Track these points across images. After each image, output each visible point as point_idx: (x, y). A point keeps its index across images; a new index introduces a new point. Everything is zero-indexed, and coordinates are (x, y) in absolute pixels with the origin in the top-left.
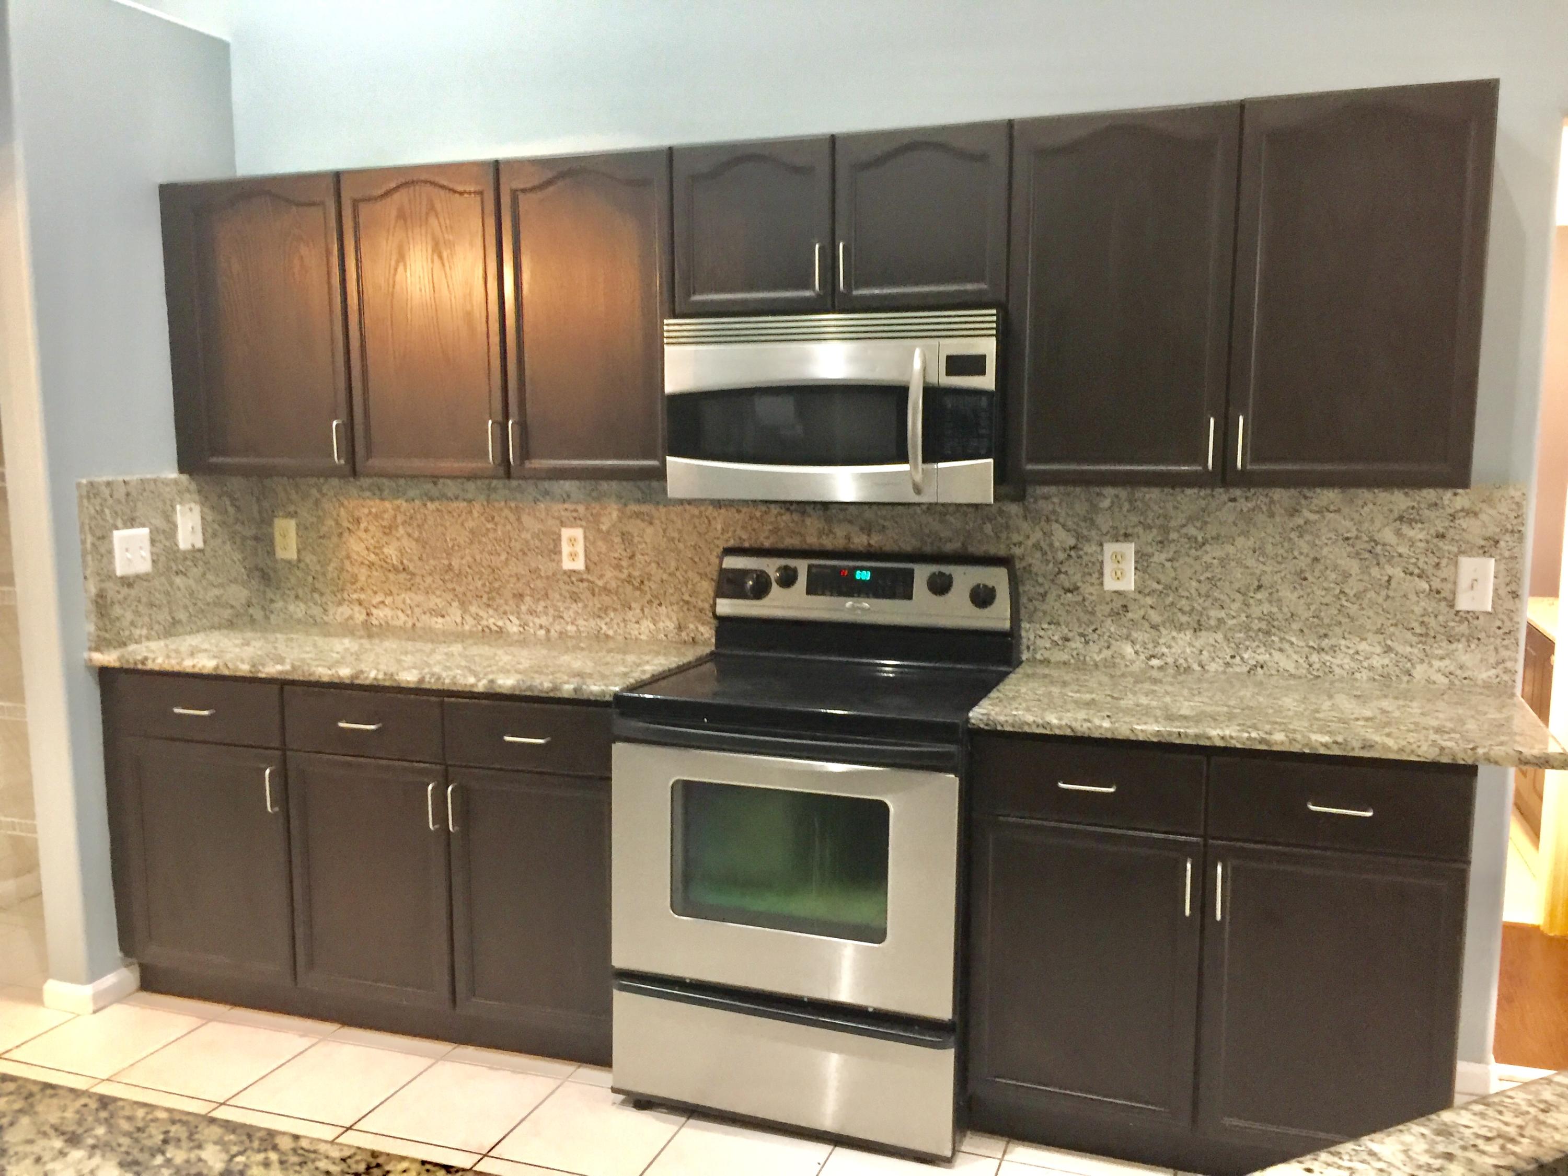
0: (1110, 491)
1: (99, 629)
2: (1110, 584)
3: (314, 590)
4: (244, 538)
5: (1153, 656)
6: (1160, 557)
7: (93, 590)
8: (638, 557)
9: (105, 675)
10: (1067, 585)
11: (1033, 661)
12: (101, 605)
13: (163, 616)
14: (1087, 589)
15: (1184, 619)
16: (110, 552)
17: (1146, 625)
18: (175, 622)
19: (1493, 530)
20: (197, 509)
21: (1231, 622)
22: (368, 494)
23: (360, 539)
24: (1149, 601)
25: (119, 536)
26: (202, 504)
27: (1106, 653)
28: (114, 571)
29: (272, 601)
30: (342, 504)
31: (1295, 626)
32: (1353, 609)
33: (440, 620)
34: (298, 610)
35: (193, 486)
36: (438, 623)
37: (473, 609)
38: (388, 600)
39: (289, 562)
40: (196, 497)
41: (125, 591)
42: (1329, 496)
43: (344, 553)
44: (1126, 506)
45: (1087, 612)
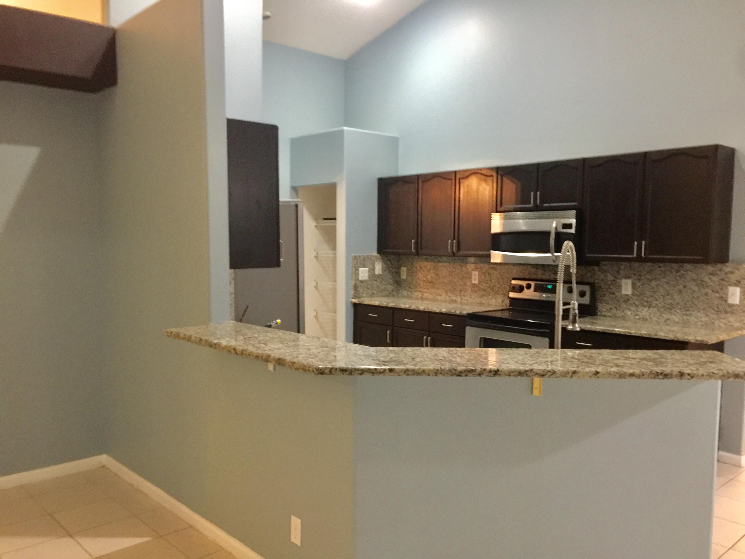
0: (624, 263)
1: (355, 293)
2: (624, 292)
3: (410, 287)
4: (393, 272)
5: (637, 315)
6: (638, 284)
7: (354, 283)
8: (493, 280)
9: (355, 305)
10: (612, 292)
11: (601, 315)
12: (356, 288)
13: (370, 292)
14: (617, 294)
15: (645, 304)
16: (358, 274)
17: (634, 305)
18: (373, 293)
19: (739, 278)
20: (381, 263)
21: (660, 305)
22: (424, 260)
23: (421, 273)
24: (636, 298)
25: (361, 269)
26: (382, 262)
27: (623, 314)
28: (359, 278)
29: (399, 290)
30: (417, 263)
31: (679, 307)
32: (696, 302)
33: (440, 297)
34: (405, 293)
35: (380, 257)
36: (440, 298)
37: (449, 294)
38: (427, 291)
39: (404, 279)
40: (381, 260)
41: (361, 284)
42: (688, 266)
43: (417, 277)
44: (629, 268)
45: (617, 300)
